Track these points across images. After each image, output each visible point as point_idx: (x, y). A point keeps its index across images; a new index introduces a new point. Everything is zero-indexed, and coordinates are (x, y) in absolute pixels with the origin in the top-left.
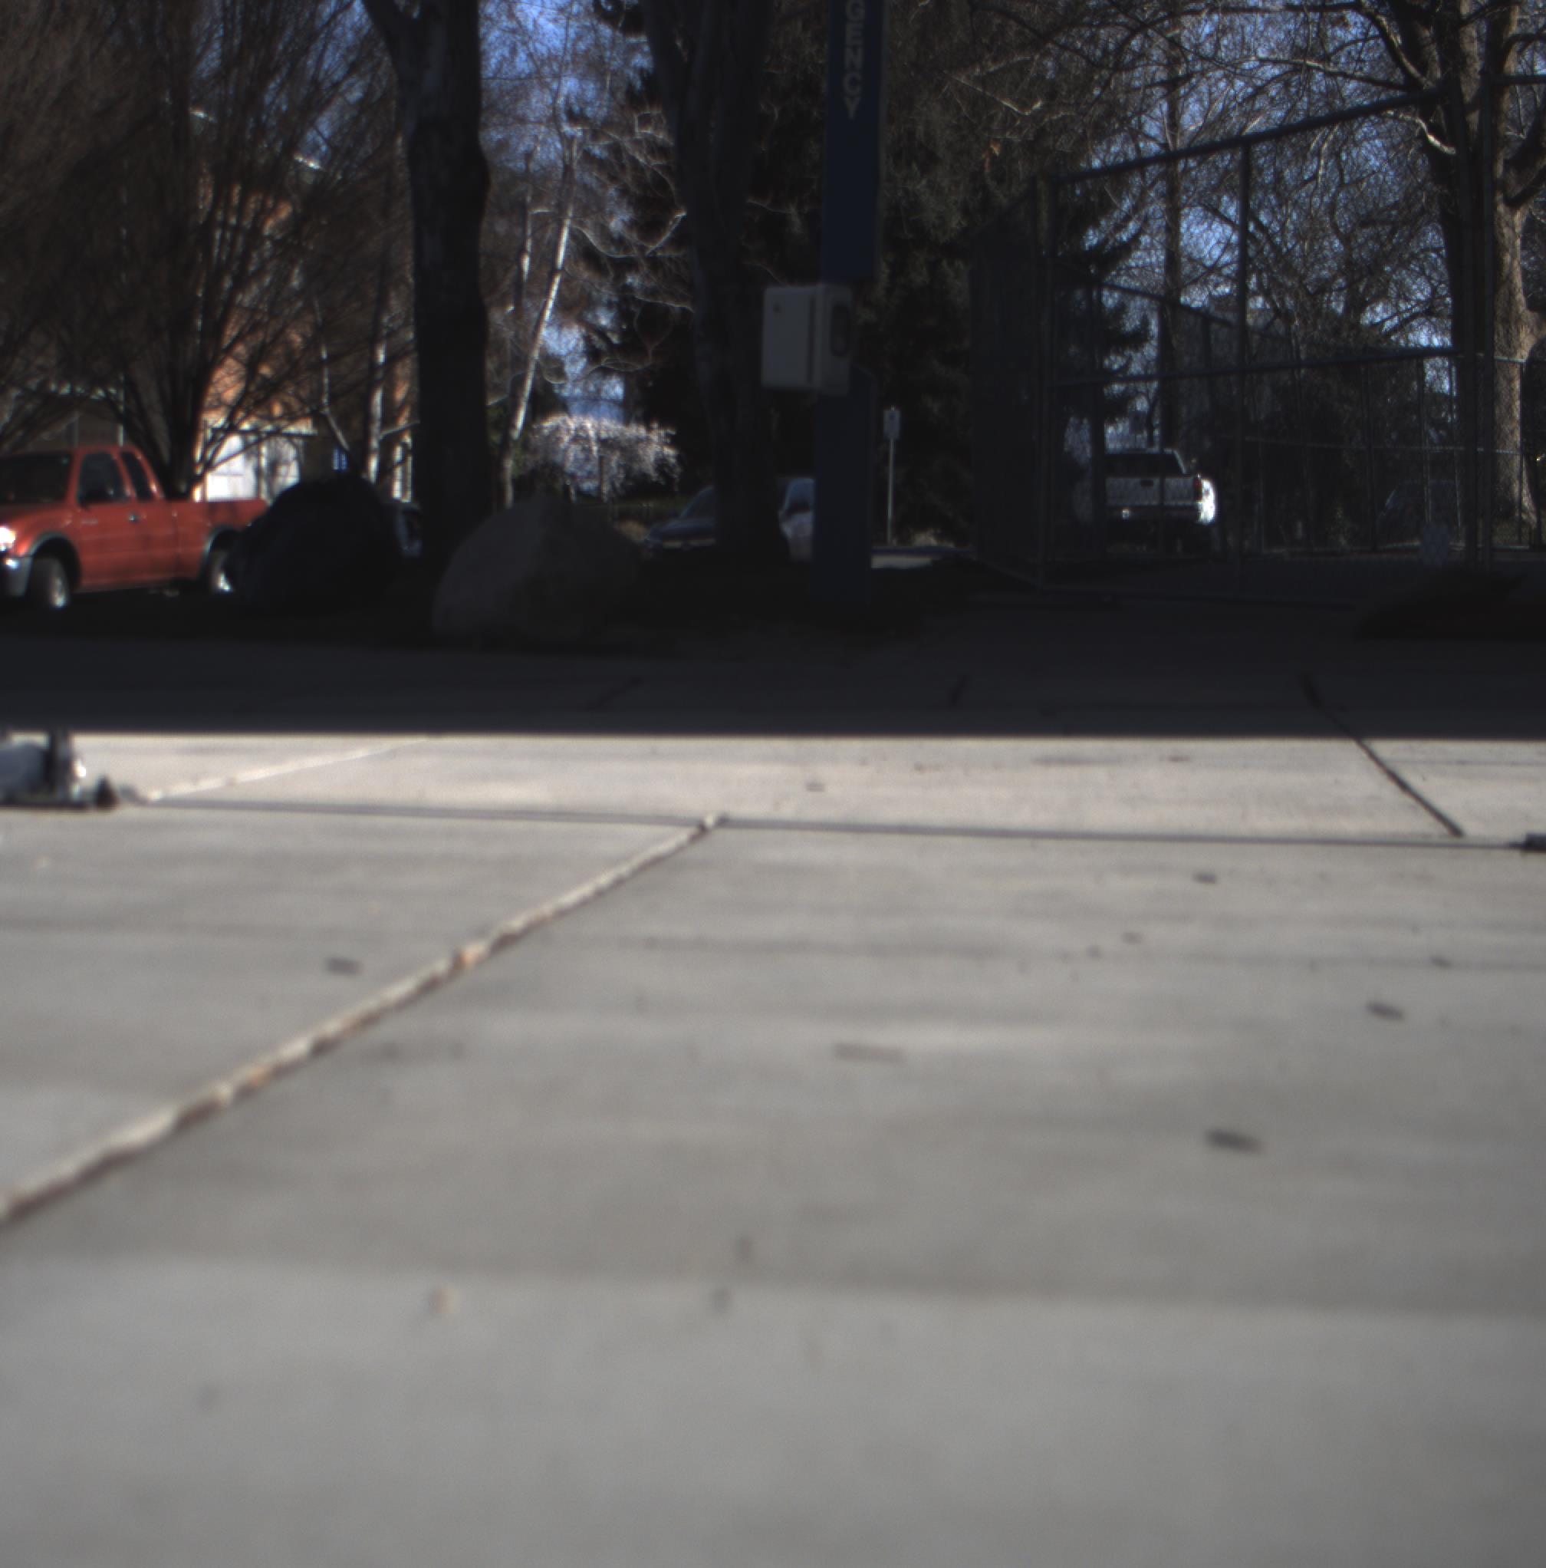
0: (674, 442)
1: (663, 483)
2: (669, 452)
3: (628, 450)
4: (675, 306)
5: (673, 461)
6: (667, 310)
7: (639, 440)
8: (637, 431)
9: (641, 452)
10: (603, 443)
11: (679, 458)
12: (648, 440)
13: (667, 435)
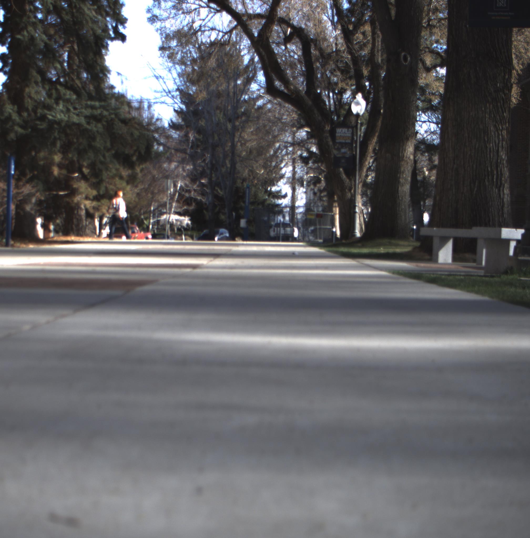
0: (190, 220)
1: (188, 228)
2: (189, 222)
3: (181, 222)
4: (199, 198)
5: (190, 224)
6: (197, 199)
7: (183, 220)
8: (182, 218)
9: (183, 222)
10: (177, 220)
11: (191, 223)
12: (185, 220)
13: (189, 219)
